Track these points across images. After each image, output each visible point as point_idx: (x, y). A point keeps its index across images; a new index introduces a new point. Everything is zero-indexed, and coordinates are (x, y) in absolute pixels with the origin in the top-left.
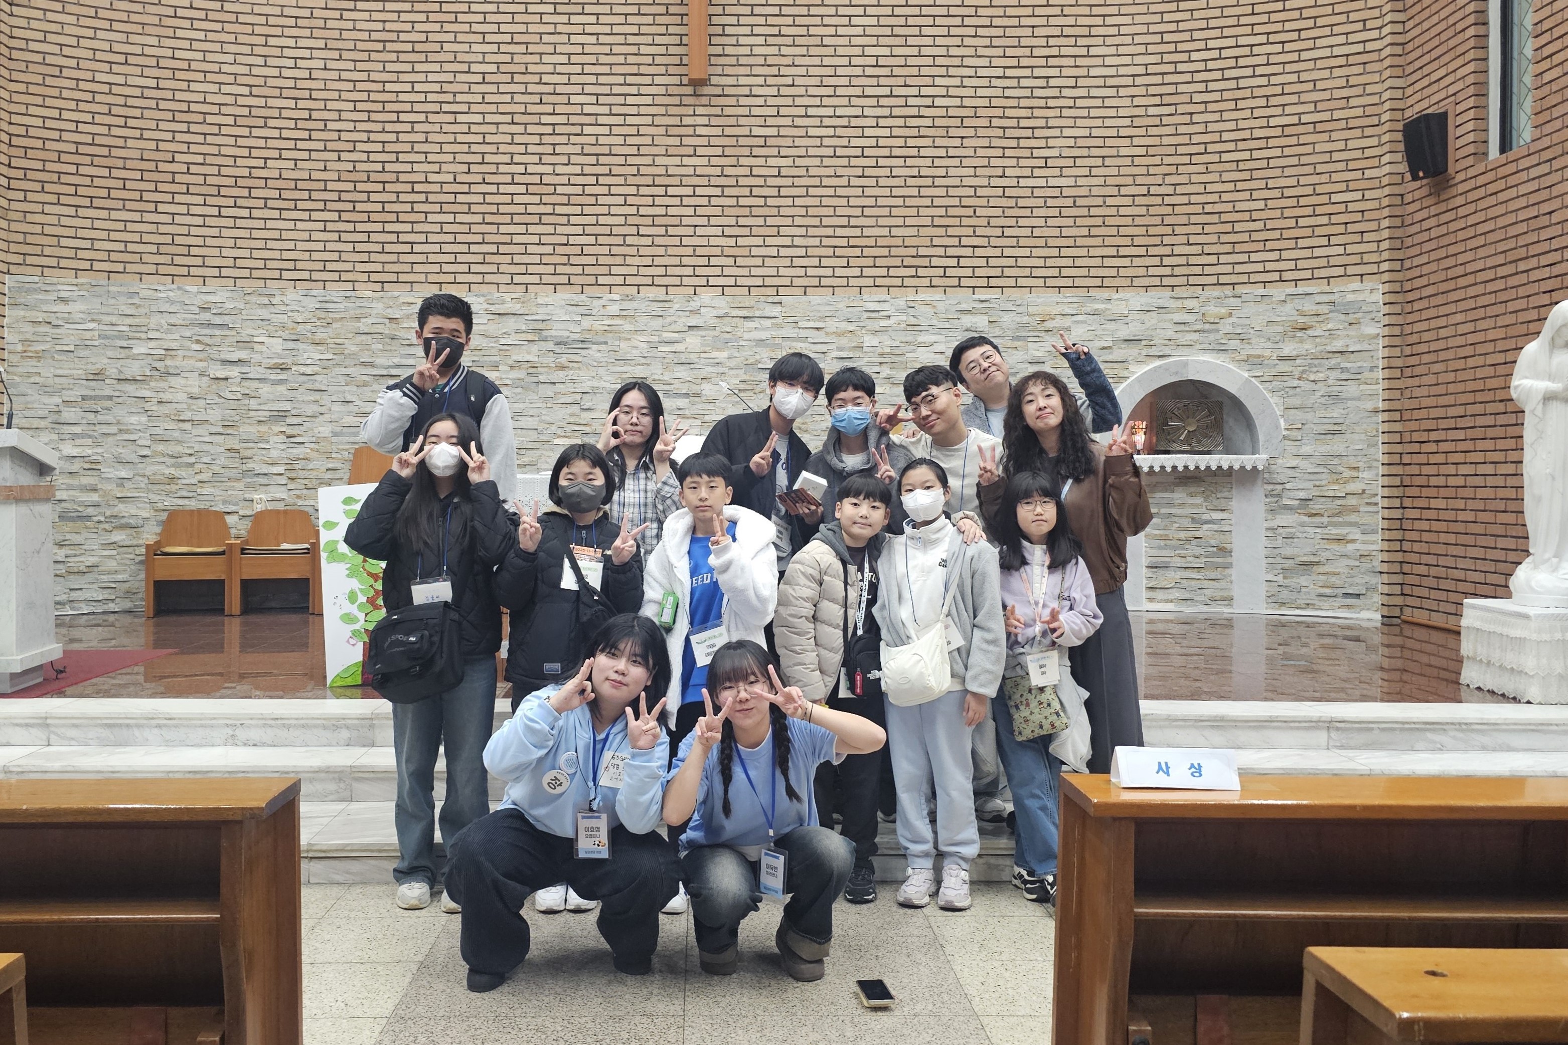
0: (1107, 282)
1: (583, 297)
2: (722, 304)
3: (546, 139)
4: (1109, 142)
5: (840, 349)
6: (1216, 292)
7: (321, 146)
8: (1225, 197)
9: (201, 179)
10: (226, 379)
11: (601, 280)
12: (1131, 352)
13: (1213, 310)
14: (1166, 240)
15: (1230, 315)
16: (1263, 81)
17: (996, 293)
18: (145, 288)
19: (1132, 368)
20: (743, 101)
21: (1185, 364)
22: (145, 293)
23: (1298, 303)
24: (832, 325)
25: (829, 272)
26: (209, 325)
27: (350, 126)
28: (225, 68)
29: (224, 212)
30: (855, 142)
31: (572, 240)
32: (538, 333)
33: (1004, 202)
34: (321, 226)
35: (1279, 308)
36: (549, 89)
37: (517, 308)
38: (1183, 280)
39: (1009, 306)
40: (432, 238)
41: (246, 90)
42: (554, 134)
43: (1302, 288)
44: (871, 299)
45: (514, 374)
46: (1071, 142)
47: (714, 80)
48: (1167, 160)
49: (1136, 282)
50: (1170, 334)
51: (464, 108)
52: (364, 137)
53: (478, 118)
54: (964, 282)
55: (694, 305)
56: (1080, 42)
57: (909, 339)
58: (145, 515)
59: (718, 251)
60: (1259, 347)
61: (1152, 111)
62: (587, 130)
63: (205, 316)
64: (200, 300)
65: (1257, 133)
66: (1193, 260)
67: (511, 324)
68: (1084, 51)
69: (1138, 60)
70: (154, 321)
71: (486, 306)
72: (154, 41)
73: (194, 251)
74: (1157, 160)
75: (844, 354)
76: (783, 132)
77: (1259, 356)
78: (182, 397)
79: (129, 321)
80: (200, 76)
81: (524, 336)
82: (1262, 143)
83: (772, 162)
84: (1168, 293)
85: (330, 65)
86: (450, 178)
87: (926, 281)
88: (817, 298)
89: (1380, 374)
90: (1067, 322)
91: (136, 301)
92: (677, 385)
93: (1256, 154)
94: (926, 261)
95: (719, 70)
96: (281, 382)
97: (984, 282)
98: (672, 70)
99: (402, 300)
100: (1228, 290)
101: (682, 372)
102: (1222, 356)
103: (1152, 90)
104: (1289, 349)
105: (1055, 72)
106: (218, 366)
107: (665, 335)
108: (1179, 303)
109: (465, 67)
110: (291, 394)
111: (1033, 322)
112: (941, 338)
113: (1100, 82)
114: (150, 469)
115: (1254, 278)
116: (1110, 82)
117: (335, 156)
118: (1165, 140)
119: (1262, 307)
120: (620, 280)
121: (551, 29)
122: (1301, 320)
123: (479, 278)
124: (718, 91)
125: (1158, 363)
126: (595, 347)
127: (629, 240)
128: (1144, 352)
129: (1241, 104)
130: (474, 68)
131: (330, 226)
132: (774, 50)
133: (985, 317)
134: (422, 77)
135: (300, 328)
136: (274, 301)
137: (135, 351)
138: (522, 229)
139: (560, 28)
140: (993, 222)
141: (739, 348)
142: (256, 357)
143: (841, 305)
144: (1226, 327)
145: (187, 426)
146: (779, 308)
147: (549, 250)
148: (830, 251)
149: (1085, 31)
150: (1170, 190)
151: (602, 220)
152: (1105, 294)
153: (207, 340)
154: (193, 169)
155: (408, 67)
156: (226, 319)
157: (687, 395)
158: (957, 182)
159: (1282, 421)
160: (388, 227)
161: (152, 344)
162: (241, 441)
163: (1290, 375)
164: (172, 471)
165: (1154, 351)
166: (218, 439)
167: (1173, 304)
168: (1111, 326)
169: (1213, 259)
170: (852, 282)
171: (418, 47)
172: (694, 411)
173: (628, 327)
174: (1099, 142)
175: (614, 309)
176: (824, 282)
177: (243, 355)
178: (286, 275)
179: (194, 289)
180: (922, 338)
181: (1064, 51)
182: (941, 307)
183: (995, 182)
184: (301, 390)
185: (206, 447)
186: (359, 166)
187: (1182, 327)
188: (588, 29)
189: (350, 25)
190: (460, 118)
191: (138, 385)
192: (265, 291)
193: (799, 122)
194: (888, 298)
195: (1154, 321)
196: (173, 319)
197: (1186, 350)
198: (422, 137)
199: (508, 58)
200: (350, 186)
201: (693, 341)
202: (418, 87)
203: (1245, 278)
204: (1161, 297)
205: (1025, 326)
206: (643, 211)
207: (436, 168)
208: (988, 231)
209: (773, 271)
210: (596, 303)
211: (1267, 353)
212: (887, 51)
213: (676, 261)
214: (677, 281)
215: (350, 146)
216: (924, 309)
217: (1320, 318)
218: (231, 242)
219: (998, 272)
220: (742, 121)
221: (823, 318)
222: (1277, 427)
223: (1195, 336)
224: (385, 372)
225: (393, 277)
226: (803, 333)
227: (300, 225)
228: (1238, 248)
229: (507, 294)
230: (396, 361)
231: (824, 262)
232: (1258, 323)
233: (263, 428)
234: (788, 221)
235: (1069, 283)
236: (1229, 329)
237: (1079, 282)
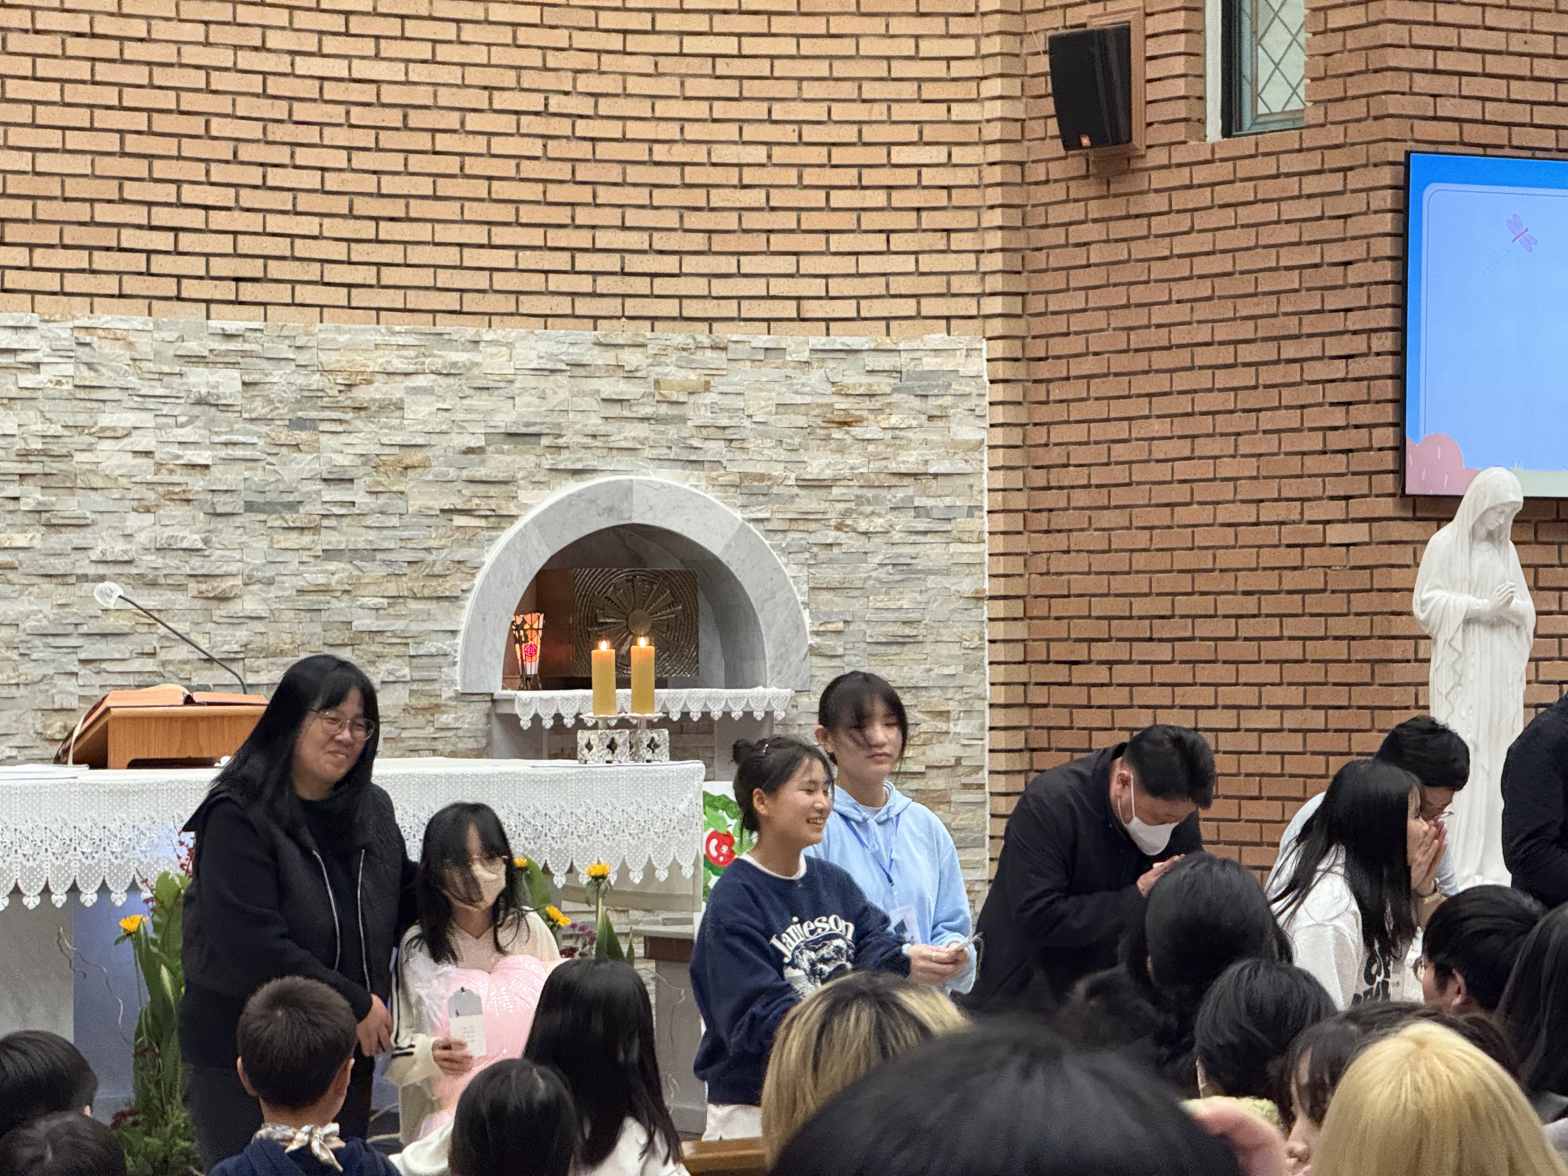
0: (471, 302)
6: (679, 335)
12: (524, 460)
13: (674, 374)
14: (582, 216)
15: (707, 387)
17: (255, 318)
19: (524, 496)
21: (627, 491)
23: (834, 369)
33: (265, 109)
35: (800, 378)
38: (614, 306)
39: (282, 349)
43: (841, 338)
48: (580, 40)
49: (528, 305)
50: (594, 422)
54: (188, 289)
57: (82, 419)
60: (763, 457)
66: (635, 263)
77: (762, 477)
84: (588, 333)
87: (110, 285)
89: (985, 523)
90: (396, 390)
94: (109, 238)
97: (227, 290)
100: (701, 333)
102: (694, 473)
104: (818, 463)
108: (609, 357)
111: (330, 385)
112: (145, 419)
115: (750, 309)
119: (768, 372)
122: (841, 404)
125: (573, 487)
128: (547, 463)
133: (235, 373)
140: (245, 152)
144: (698, 412)
150: (587, 106)
152: (468, 329)
159: (806, 615)
163: (820, 519)
165: (565, 461)
167: (601, 358)
168: (482, 402)
169: (670, 264)
180: (106, 418)
182: (144, 345)
183: (246, 60)
187: (615, 410)
194: (33, 319)
195: (563, 394)
197: (625, 461)
203: (731, 309)
204: (577, 341)
205: (311, 397)
211: (778, 471)
216: (109, 348)
217: (874, 403)
219: (258, 269)
222: (799, 626)
223: (642, 430)
228: (718, 242)
232: (758, 405)
235: (395, 299)
236: (704, 417)
237: (415, 300)
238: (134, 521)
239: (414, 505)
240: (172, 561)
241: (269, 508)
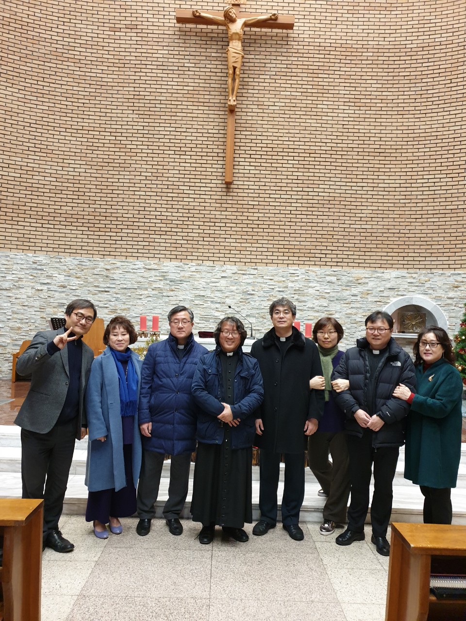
0: (383, 266)
1: (181, 264)
2: (235, 268)
3: (169, 202)
4: (385, 212)
5: (279, 287)
6: (424, 271)
7: (82, 202)
8: (428, 235)
9: (35, 213)
10: (42, 290)
11: (188, 257)
12: (391, 293)
13: (423, 278)
14: (406, 251)
15: (429, 280)
16: (444, 192)
17: (339, 269)
18: (12, 254)
19: (391, 299)
20: (246, 191)
21: (412, 298)
22: (11, 256)
23: (455, 277)
24: (276, 278)
25: (276, 258)
26: (36, 269)
27: (94, 194)
28: (47, 171)
29: (44, 226)
30: (288, 208)
31: (178, 242)
32: (164, 277)
33: (344, 233)
34: (81, 232)
35: (448, 279)
36: (171, 183)
37: (155, 267)
38: (412, 266)
39: (345, 274)
40: (124, 239)
41: (55, 179)
42: (172, 200)
43: (457, 272)
44: (292, 269)
45: (154, 292)
46: (371, 212)
47: (235, 182)
48: (407, 220)
49: (394, 266)
50: (406, 287)
51: (138, 189)
52: (99, 199)
53: (143, 193)
54: (328, 264)
55: (223, 269)
56: (375, 174)
57: (306, 285)
58: (9, 342)
59: (234, 248)
60: (440, 293)
61: (402, 201)
62: (185, 199)
63: (35, 266)
64: (32, 259)
65: (441, 212)
66: (416, 259)
67: (153, 272)
68: (376, 177)
69: (397, 181)
70: (15, 267)
71: (144, 266)
72: (20, 159)
73: (32, 240)
74: (403, 220)
75: (281, 290)
76: (260, 203)
77: (440, 297)
78: (25, 296)
79: (5, 266)
80: (37, 174)
81: (158, 278)
82: (443, 216)
83: (255, 215)
84: (406, 271)
85: (87, 171)
86: (132, 216)
87: (313, 263)
88: (271, 268)
90: (367, 281)
91: (8, 259)
92: (216, 299)
93: (441, 220)
94: (313, 255)
95: (237, 179)
96: (63, 292)
97: (335, 264)
98: (219, 178)
99: (111, 262)
100: (429, 271)
101: (219, 294)
102: (426, 296)
103: (402, 193)
104: (451, 294)
105: (365, 185)
106: (39, 285)
107: (213, 279)
108: (410, 275)
109: (139, 174)
110: (66, 297)
111: (354, 280)
112: (318, 285)
113: (383, 189)
114: (11, 324)
115: (438, 267)
116: (386, 189)
117: (88, 206)
118: (407, 213)
119: (442, 278)
120: (196, 258)
121: (173, 160)
122: (456, 283)
123: (141, 255)
124: (236, 187)
125: (401, 298)
126: (185, 283)
127: (200, 243)
128: (396, 293)
129: (436, 200)
130: (142, 174)
131: (84, 233)
132: (258, 172)
133: (335, 277)
134: (122, 177)
135: (71, 271)
136: (62, 260)
137: (7, 278)
138: (159, 237)
139: (176, 160)
140: (340, 241)
141: (241, 286)
142: (54, 282)
143: (280, 271)
144: (427, 285)
145: (26, 308)
146: (256, 271)
147: (169, 245)
148: (277, 250)
149: (377, 170)
150: (408, 232)
151: (190, 234)
152: (382, 270)
153: (35, 275)
154: (33, 209)
155: (117, 173)
156: (43, 267)
157: (220, 303)
158: (326, 225)
159: (448, 322)
160: (107, 234)
161: (14, 276)
162: (47, 314)
163: (451, 305)
164: (20, 325)
165: (400, 293)
166: (38, 313)
167: (408, 275)
168: (384, 283)
169: (423, 259)
170: (285, 262)
171: (121, 165)
172: (222, 309)
173: (198, 276)
174: (382, 212)
175: (193, 269)
176: (274, 261)
177: (48, 281)
178: (66, 251)
179: (31, 255)
180: (310, 285)
181: (369, 177)
182: (318, 273)
183: (341, 225)
184: (71, 295)
185: (33, 316)
186: (97, 210)
187: (411, 284)
188: (187, 161)
189: (96, 156)
190: (137, 193)
191: (8, 291)
192: (58, 257)
193: (267, 200)
194: (298, 269)
195: (400, 282)
196: (22, 267)
197: (412, 293)
198: (121, 200)
199: (156, 171)
200: (93, 218)
201: (223, 282)
202: (120, 180)
203: (435, 267)
204: (404, 272)
205: (351, 281)
206: (205, 232)
207: (126, 212)
208: (338, 244)
209: (255, 257)
210: (186, 266)
211: (443, 296)
212: (301, 174)
213: (218, 251)
214: (218, 259)
215: (94, 202)
216: (311, 273)
217: (463, 283)
218: (46, 238)
219: (341, 260)
220: (245, 198)
221: (272, 276)
222: (446, 324)
223: (416, 288)
224: (103, 290)
225: (108, 253)
226: (265, 281)
227: (73, 232)
228: (433, 255)
229: (152, 261)
230: (108, 285)
231: (274, 254)
232: (439, 284)
233: (55, 310)
234: (261, 238)
235: (368, 265)
236: (429, 286)
237: (372, 265)
238: (315, 301)
239: (369, 300)
240: (321, 308)
241: (341, 300)
